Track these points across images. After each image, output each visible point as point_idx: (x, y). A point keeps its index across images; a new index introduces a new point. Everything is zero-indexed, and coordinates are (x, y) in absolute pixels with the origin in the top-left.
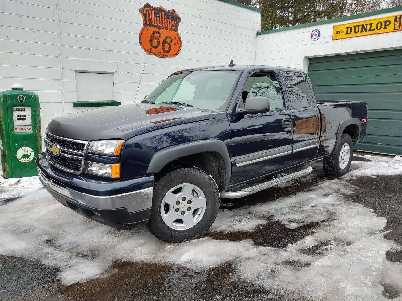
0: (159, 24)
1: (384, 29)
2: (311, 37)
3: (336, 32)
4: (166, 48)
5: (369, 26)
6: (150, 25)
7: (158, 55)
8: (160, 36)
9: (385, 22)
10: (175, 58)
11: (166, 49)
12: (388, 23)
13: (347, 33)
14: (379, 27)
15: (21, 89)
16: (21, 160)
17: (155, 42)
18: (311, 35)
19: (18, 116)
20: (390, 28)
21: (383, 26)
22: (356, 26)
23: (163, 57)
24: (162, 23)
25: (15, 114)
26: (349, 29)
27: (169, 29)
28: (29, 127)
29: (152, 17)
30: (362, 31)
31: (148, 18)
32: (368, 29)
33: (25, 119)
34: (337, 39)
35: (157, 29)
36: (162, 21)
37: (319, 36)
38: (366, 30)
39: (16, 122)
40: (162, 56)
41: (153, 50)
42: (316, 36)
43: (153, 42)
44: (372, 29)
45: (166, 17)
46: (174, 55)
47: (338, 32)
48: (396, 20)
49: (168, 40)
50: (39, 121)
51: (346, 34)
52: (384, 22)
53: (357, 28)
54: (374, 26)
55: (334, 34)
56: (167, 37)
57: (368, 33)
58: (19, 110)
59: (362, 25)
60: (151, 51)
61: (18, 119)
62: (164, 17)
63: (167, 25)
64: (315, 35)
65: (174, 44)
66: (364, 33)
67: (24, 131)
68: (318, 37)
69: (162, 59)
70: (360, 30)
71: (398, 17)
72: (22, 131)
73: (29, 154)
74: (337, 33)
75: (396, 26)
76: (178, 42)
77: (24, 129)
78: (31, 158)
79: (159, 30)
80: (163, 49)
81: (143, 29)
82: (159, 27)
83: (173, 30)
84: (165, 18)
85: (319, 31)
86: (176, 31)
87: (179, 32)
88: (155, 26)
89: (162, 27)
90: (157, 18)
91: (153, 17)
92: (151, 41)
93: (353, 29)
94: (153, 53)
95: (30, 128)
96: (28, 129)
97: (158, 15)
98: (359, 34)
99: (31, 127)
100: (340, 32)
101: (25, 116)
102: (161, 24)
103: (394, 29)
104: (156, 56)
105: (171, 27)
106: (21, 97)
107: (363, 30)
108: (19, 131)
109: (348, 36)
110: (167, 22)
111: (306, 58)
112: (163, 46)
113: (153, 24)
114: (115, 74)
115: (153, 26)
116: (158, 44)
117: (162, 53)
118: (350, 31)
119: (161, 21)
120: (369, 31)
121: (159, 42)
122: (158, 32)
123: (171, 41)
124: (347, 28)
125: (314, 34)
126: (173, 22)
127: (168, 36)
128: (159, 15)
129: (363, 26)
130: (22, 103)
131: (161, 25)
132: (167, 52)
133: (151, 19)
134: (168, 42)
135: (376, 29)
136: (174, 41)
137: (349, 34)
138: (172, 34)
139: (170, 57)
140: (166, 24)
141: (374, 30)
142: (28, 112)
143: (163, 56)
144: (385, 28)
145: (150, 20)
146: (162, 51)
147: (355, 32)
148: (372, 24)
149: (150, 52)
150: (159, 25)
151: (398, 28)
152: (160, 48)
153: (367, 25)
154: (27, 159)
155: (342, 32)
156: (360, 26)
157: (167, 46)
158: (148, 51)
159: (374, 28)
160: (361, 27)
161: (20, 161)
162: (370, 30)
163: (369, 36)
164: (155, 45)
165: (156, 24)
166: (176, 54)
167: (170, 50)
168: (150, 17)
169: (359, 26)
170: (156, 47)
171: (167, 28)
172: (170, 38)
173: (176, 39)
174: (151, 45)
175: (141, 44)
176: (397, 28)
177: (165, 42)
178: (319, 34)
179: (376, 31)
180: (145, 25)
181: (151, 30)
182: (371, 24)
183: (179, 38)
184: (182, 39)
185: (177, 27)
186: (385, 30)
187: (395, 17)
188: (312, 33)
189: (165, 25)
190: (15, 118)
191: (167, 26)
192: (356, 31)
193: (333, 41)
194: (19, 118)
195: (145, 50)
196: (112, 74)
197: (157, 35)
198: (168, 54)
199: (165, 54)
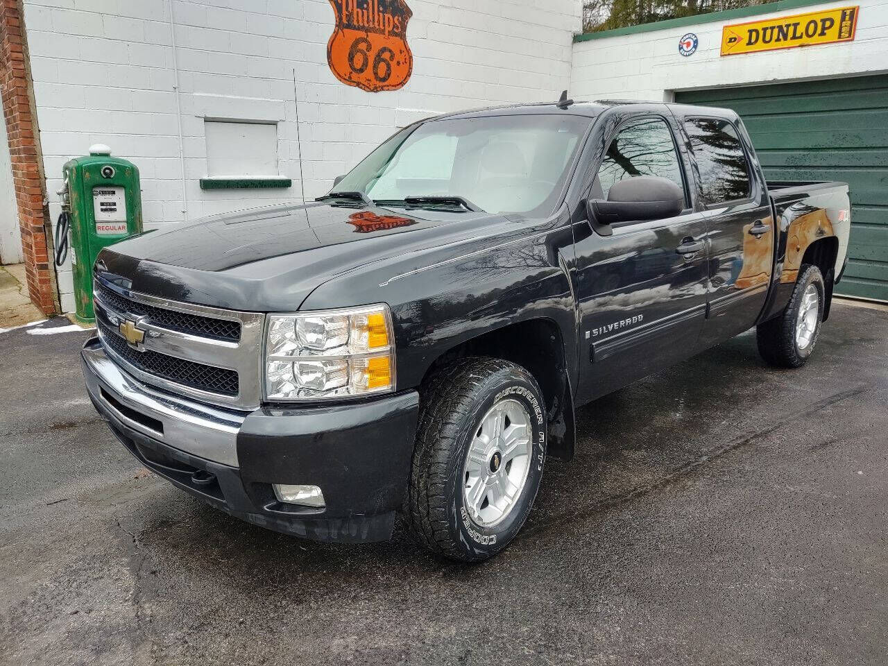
0: (368, 22)
1: (820, 35)
2: (681, 48)
3: (728, 40)
4: (382, 72)
6: (349, 26)
7: (364, 85)
8: (369, 48)
9: (824, 21)
10: (398, 91)
11: (382, 74)
12: (828, 24)
13: (750, 43)
14: (811, 32)
15: (107, 155)
17: (358, 61)
18: (680, 46)
19: (102, 204)
20: (832, 33)
21: (819, 31)
22: (767, 28)
23: (375, 90)
24: (374, 20)
25: (99, 199)
26: (754, 34)
27: (386, 33)
28: (121, 225)
29: (352, 10)
30: (778, 40)
31: (345, 12)
32: (790, 34)
33: (114, 210)
34: (729, 55)
35: (362, 34)
36: (374, 17)
37: (695, 47)
38: (785, 38)
39: (100, 216)
40: (372, 88)
41: (355, 76)
42: (689, 47)
44: (797, 36)
45: (381, 9)
46: (398, 85)
47: (733, 40)
48: (843, 19)
49: (386, 55)
50: (140, 214)
51: (748, 44)
52: (822, 20)
53: (769, 32)
54: (801, 29)
55: (724, 44)
56: (384, 50)
57: (789, 43)
58: (104, 193)
60: (350, 78)
61: (102, 210)
62: (378, 8)
63: (384, 26)
64: (688, 44)
65: (398, 63)
66: (782, 43)
67: (114, 232)
68: (693, 49)
69: (373, 93)
70: (775, 37)
71: (848, 13)
72: (110, 232)
74: (730, 41)
75: (843, 29)
76: (405, 59)
77: (114, 228)
79: (367, 36)
80: (376, 74)
81: (336, 33)
82: (367, 30)
83: (396, 35)
84: (379, 11)
85: (696, 37)
86: (402, 36)
87: (408, 40)
88: (358, 29)
89: (374, 30)
90: (363, 12)
91: (356, 10)
92: (351, 59)
93: (761, 33)
94: (354, 82)
95: (123, 227)
96: (120, 228)
97: (365, 6)
98: (773, 44)
99: (125, 224)
100: (735, 39)
101: (115, 204)
102: (371, 24)
103: (840, 37)
104: (361, 88)
105: (391, 29)
106: (107, 168)
107: (781, 37)
108: (105, 232)
109: (751, 48)
110: (384, 19)
111: (665, 90)
112: (375, 67)
113: (355, 23)
114: (279, 124)
115: (354, 28)
116: (365, 64)
117: (374, 81)
118: (756, 38)
119: (371, 17)
120: (792, 39)
121: (366, 60)
122: (364, 40)
123: (392, 58)
124: (750, 32)
125: (686, 42)
126: (396, 17)
127: (385, 48)
128: (368, 5)
129: (780, 28)
130: (109, 180)
131: (371, 26)
132: (384, 80)
133: (351, 14)
134: (384, 60)
135: (804, 36)
136: (398, 57)
137: (752, 44)
138: (393, 43)
139: (388, 90)
140: (381, 23)
141: (801, 37)
142: (119, 198)
143: (376, 88)
144: (823, 34)
145: (349, 16)
146: (372, 77)
147: (764, 41)
148: (798, 24)
149: (348, 80)
150: (366, 25)
151: (847, 35)
152: (369, 72)
153: (788, 26)
155: (741, 39)
156: (774, 27)
157: (382, 68)
158: (345, 79)
159: (802, 33)
160: (776, 31)
163: (791, 50)
164: (358, 66)
165: (361, 25)
166: (402, 84)
167: (389, 75)
168: (350, 9)
169: (772, 28)
170: (361, 70)
171: (383, 32)
172: (390, 51)
173: (401, 53)
174: (351, 66)
175: (331, 64)
176: (845, 34)
177: (378, 59)
178: (696, 42)
179: (805, 40)
180: (340, 25)
181: (352, 35)
182: (796, 25)
183: (408, 51)
184: (413, 52)
185: (404, 28)
186: (823, 39)
187: (843, 11)
188: (682, 41)
189: (379, 25)
190: (97, 207)
191: (382, 27)
192: (768, 38)
193: (722, 58)
194: (104, 207)
195: (340, 76)
196: (274, 123)
197: (363, 46)
198: (386, 83)
199: (379, 84)
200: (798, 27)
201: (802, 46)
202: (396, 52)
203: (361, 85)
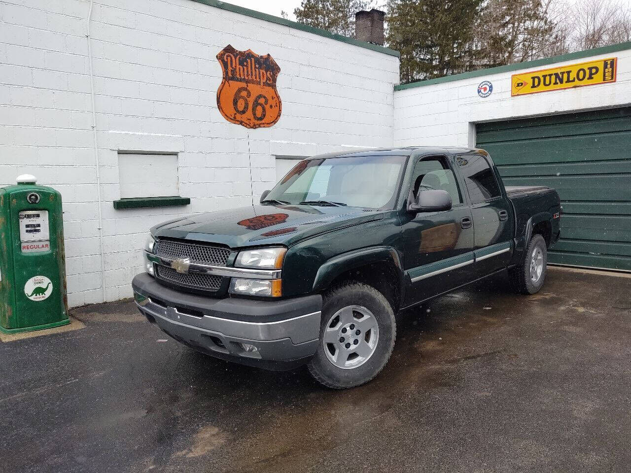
0: (248, 76)
1: (588, 79)
2: (479, 92)
3: (516, 85)
4: (259, 113)
5: (565, 76)
6: (233, 79)
7: (246, 123)
8: (249, 95)
9: (590, 69)
10: (271, 128)
12: (594, 71)
13: (533, 86)
14: (581, 77)
15: (33, 183)
16: (32, 298)
17: (241, 105)
18: (478, 90)
19: (27, 226)
20: (598, 77)
21: (587, 76)
22: (546, 75)
23: (254, 127)
24: (252, 75)
25: (24, 222)
26: (536, 80)
27: (262, 84)
28: (45, 243)
29: (236, 66)
30: (556, 83)
31: (230, 68)
32: (565, 79)
33: (38, 231)
34: (518, 95)
35: (244, 85)
36: (252, 72)
37: (491, 90)
38: (561, 82)
39: (25, 236)
40: (252, 125)
41: (238, 116)
42: (486, 91)
43: (239, 104)
44: (570, 80)
45: (257, 66)
46: (271, 123)
47: (520, 85)
48: (605, 67)
49: (262, 101)
50: (62, 233)
51: (532, 87)
52: (589, 68)
53: (548, 78)
54: (573, 75)
55: (513, 86)
56: (260, 96)
57: (564, 85)
58: (29, 216)
59: (555, 74)
60: (235, 117)
61: (27, 231)
62: (255, 66)
63: (260, 78)
64: (485, 89)
65: (271, 106)
66: (559, 85)
67: (38, 250)
68: (490, 92)
69: (252, 130)
70: (553, 81)
71: (609, 62)
72: (34, 250)
73: (44, 287)
74: (518, 85)
75: (607, 74)
76: (276, 103)
77: (38, 247)
78: (48, 293)
79: (247, 86)
80: (254, 114)
81: (223, 84)
82: (247, 82)
83: (269, 85)
84: (255, 67)
85: (490, 83)
86: (273, 86)
87: (278, 89)
88: (240, 81)
89: (253, 82)
90: (244, 68)
91: (238, 66)
92: (235, 103)
93: (542, 79)
94: (238, 121)
95: (47, 245)
96: (43, 246)
97: (245, 64)
98: (552, 86)
99: (48, 243)
100: (522, 84)
101: (39, 225)
102: (250, 77)
103: (604, 79)
104: (243, 125)
105: (265, 81)
106: (33, 195)
107: (558, 81)
108: (30, 251)
109: (535, 90)
110: (259, 73)
111: (470, 122)
112: (254, 110)
113: (238, 77)
114: (180, 154)
115: (237, 80)
116: (246, 107)
117: (253, 121)
118: (537, 83)
119: (250, 73)
120: (566, 82)
121: (247, 104)
122: (246, 89)
123: (266, 102)
124: (533, 78)
125: (483, 87)
126: (269, 72)
128: (247, 62)
129: (557, 75)
130: (34, 205)
131: (250, 78)
132: (261, 119)
133: (235, 69)
134: (261, 105)
135: (576, 80)
136: (271, 102)
137: (536, 87)
138: (267, 91)
139: (264, 127)
140: (258, 76)
141: (574, 81)
142: (43, 220)
143: (255, 125)
144: (590, 78)
145: (233, 71)
146: (252, 117)
147: (545, 84)
148: (570, 71)
149: (234, 120)
150: (246, 78)
151: (610, 78)
152: (249, 114)
153: (563, 73)
154: (41, 296)
155: (526, 84)
156: (552, 75)
157: (259, 110)
158: (231, 119)
159: (574, 78)
160: (553, 77)
161: (29, 300)
162: (568, 81)
163: (567, 90)
164: (241, 109)
165: (243, 77)
166: (275, 122)
167: (264, 115)
168: (234, 66)
169: (550, 75)
170: (243, 112)
171: (259, 83)
172: (265, 97)
173: (273, 99)
174: (236, 109)
175: (220, 107)
176: (608, 78)
177: (256, 103)
178: (491, 87)
179: (577, 82)
180: (226, 78)
181: (235, 85)
182: (569, 73)
183: (278, 97)
184: (282, 98)
185: (275, 81)
186: (590, 81)
187: (605, 61)
188: (480, 86)
189: (256, 78)
190: (23, 229)
191: (259, 80)
192: (547, 82)
193: (513, 98)
194: (29, 229)
195: (226, 116)
196: (176, 154)
197: (244, 94)
198: (263, 121)
199: (257, 122)
200: (571, 74)
201: (575, 87)
202: (269, 97)
203: (243, 124)
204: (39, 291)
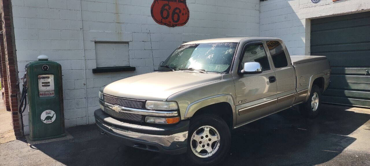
7: (168, 24)
8: (170, 8)
10: (183, 26)
11: (176, 19)
15: (47, 60)
16: (45, 122)
17: (165, 14)
19: (43, 83)
23: (173, 26)
25: (41, 81)
27: (177, 1)
28: (52, 92)
33: (49, 86)
34: (337, 1)
35: (167, 2)
39: (42, 88)
40: (172, 25)
41: (164, 21)
46: (183, 24)
49: (177, 11)
56: (176, 8)
58: (44, 78)
60: (162, 21)
61: (43, 86)
65: (183, 14)
67: (48, 96)
69: (172, 28)
72: (46, 96)
73: (51, 116)
76: (186, 12)
77: (48, 94)
78: (53, 119)
79: (169, 3)
80: (173, 19)
81: (154, 2)
83: (181, 2)
86: (184, 2)
87: (187, 4)
94: (164, 23)
95: (53, 94)
96: (51, 94)
99: (54, 92)
101: (49, 83)
104: (167, 25)
108: (44, 96)
111: (306, 19)
112: (173, 16)
114: (130, 43)
117: (172, 23)
123: (180, 12)
127: (177, 8)
130: (46, 72)
132: (177, 21)
134: (177, 13)
136: (183, 12)
138: (180, 5)
139: (179, 26)
142: (51, 79)
146: (172, 21)
149: (161, 23)
152: (170, 18)
154: (50, 121)
157: (176, 16)
158: (159, 22)
161: (43, 122)
164: (165, 16)
166: (185, 23)
167: (179, 19)
170: (167, 18)
172: (179, 9)
173: (184, 10)
175: (153, 16)
177: (174, 13)
181: (162, 3)
183: (187, 9)
184: (189, 9)
190: (40, 84)
193: (334, 2)
194: (43, 84)
195: (157, 21)
196: (127, 43)
197: (167, 7)
198: (177, 23)
199: (174, 23)
202: (182, 9)
203: (166, 25)
204: (48, 118)
